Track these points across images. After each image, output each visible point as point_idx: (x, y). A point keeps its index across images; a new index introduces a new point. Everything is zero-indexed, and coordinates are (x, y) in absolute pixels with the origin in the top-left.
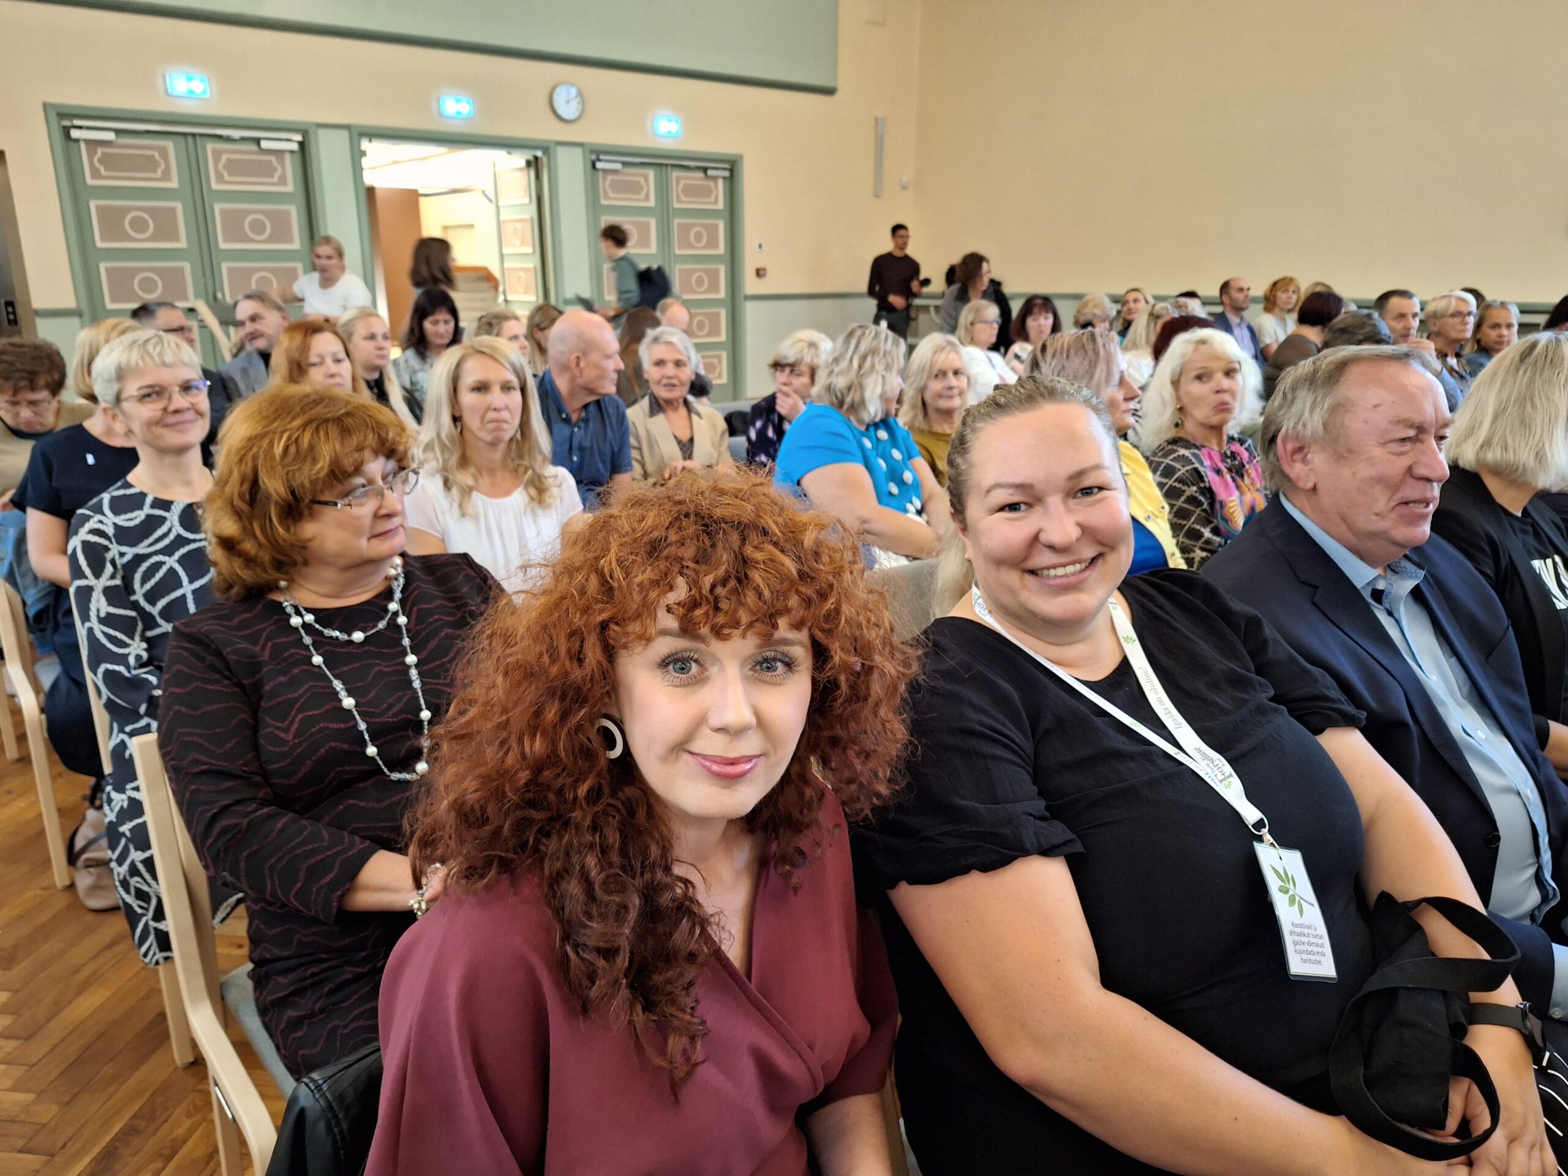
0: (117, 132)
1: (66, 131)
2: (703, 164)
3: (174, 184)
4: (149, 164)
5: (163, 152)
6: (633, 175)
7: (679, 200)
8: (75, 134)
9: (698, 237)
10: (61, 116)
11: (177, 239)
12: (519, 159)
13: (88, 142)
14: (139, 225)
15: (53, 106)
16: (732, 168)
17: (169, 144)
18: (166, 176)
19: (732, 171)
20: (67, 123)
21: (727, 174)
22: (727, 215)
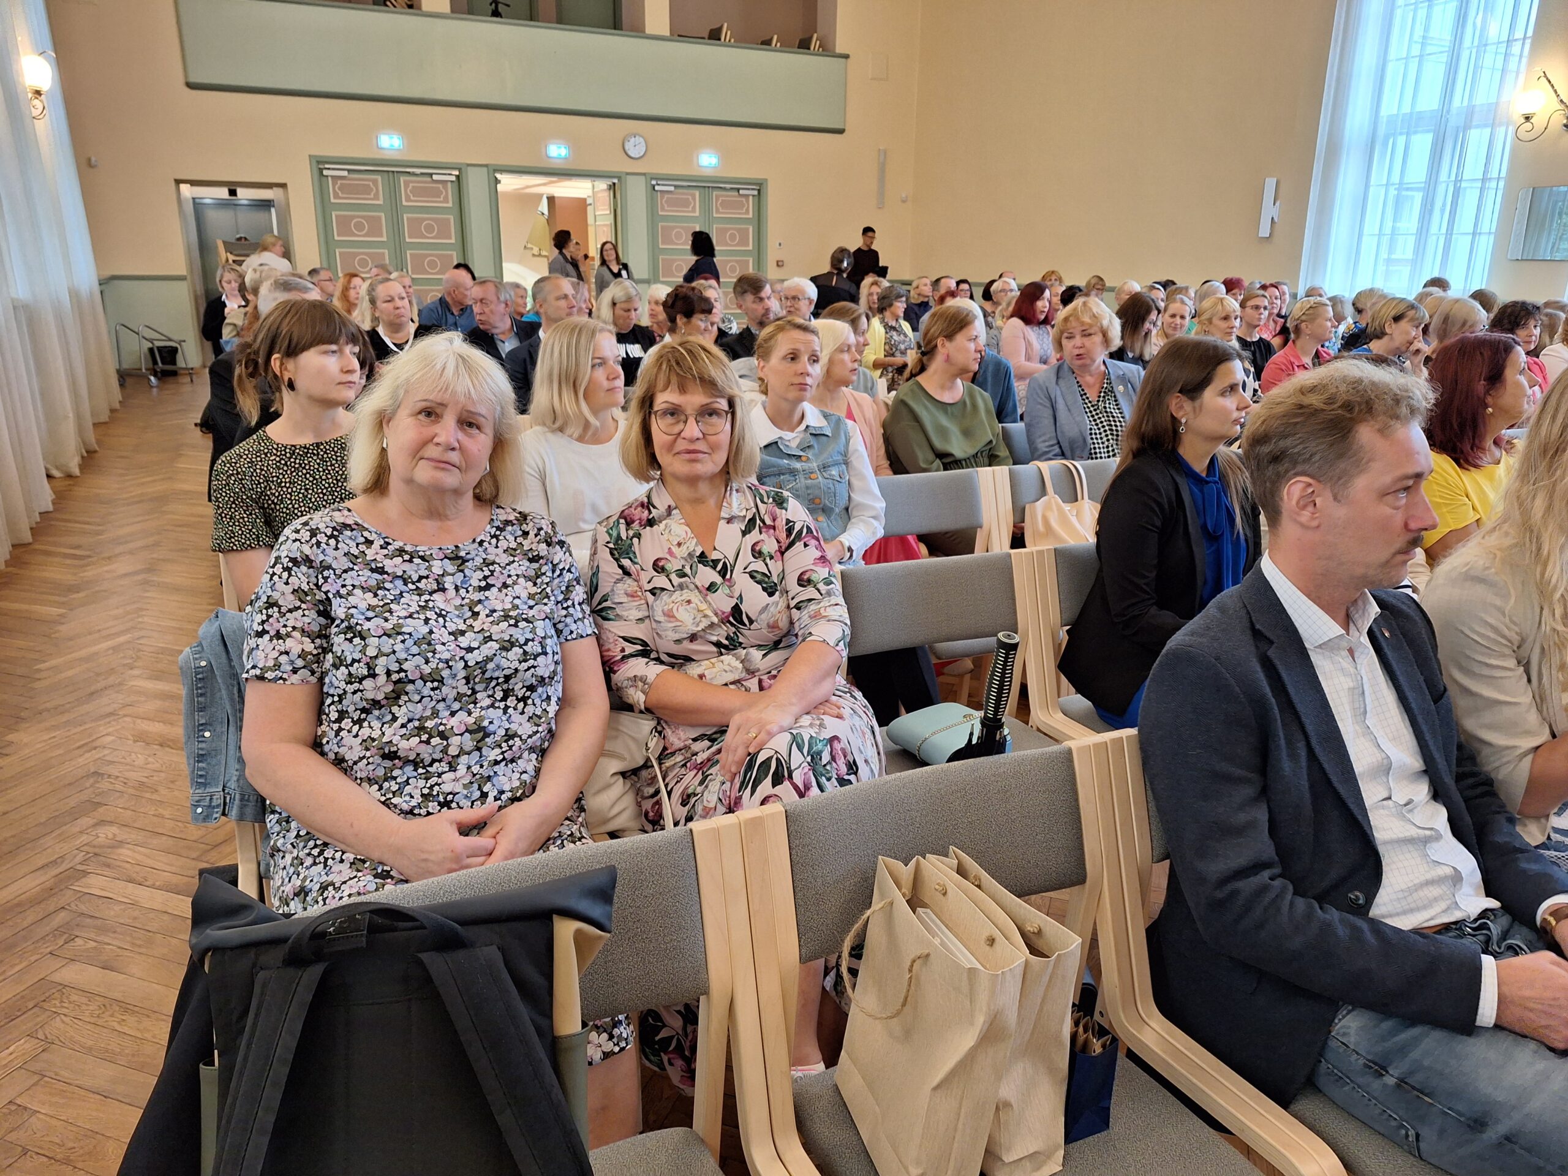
0: (349, 171)
1: (321, 170)
2: (736, 186)
3: (380, 202)
4: (366, 190)
5: (375, 182)
6: (683, 195)
7: (718, 211)
8: (325, 172)
9: (733, 237)
10: (318, 162)
11: (382, 236)
12: (602, 185)
13: (332, 177)
14: (359, 227)
15: (315, 156)
16: (760, 187)
17: (379, 178)
18: (376, 197)
19: (759, 191)
20: (321, 166)
21: (756, 193)
22: (756, 222)
